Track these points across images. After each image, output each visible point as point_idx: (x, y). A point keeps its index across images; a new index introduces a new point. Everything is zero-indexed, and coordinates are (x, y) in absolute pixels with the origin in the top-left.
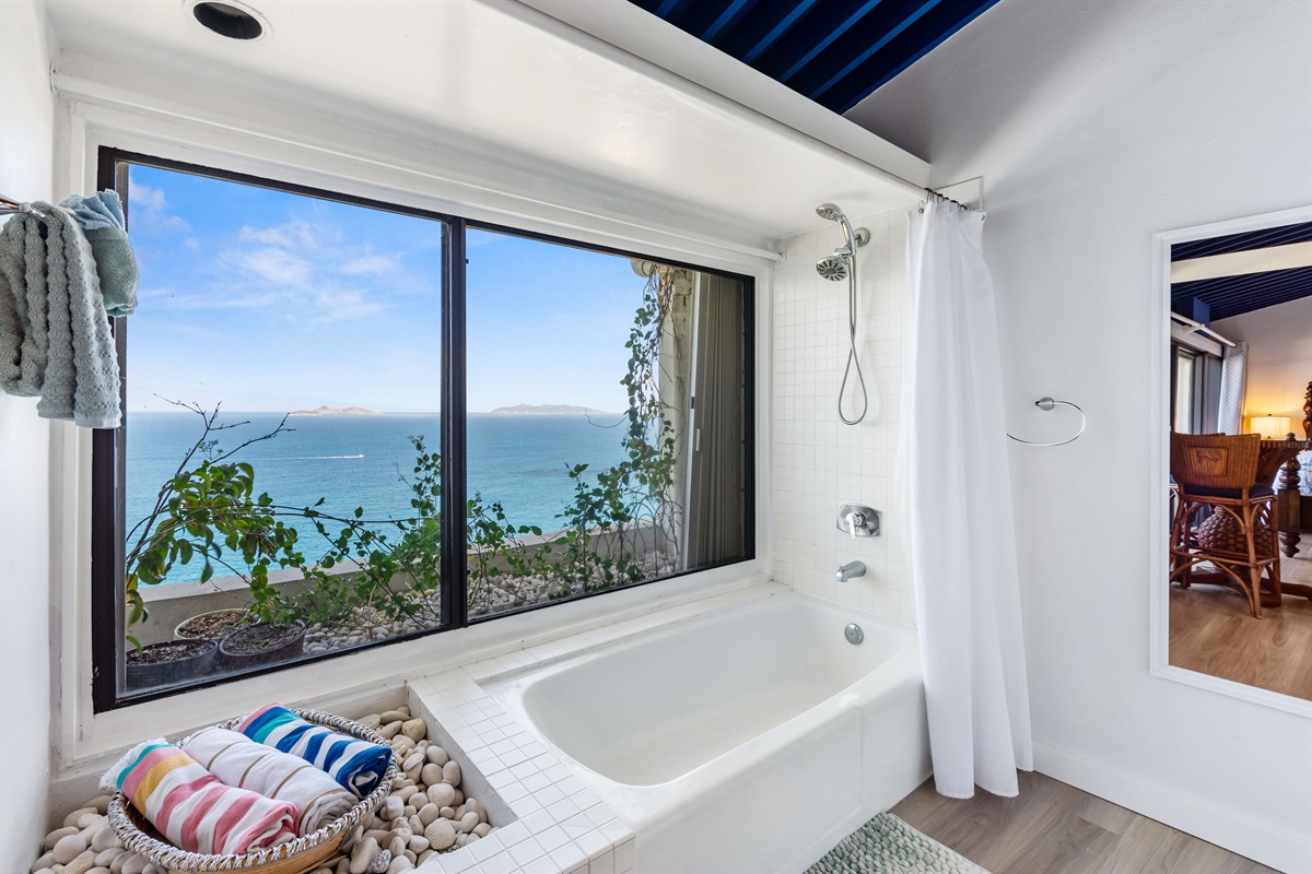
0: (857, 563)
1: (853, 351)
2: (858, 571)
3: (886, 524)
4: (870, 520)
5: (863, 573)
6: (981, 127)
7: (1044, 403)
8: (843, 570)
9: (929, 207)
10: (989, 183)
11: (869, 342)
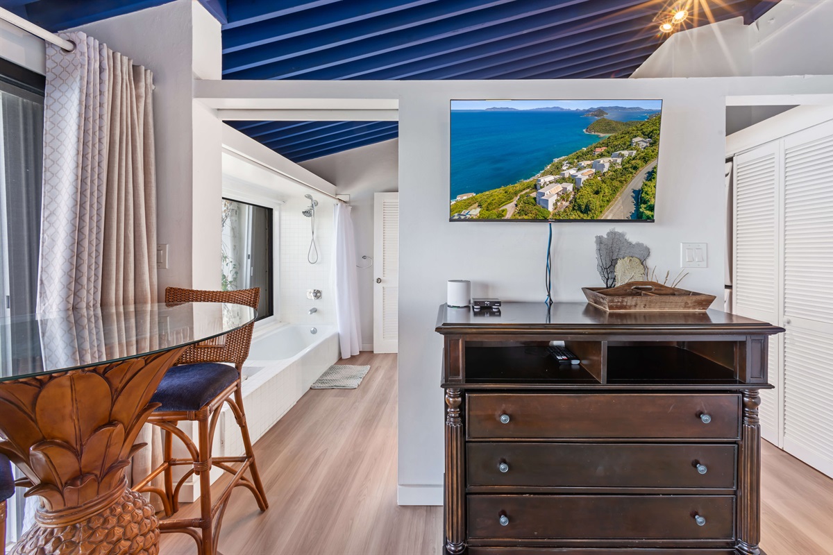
0: (314, 309)
1: (313, 239)
2: (314, 311)
3: (323, 294)
4: (317, 294)
5: (316, 311)
6: (351, 180)
7: (364, 257)
8: (311, 311)
9: (339, 204)
10: (352, 196)
11: (318, 237)
